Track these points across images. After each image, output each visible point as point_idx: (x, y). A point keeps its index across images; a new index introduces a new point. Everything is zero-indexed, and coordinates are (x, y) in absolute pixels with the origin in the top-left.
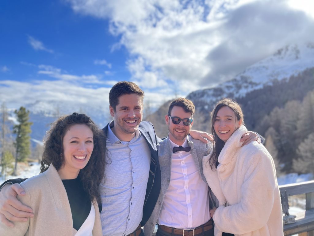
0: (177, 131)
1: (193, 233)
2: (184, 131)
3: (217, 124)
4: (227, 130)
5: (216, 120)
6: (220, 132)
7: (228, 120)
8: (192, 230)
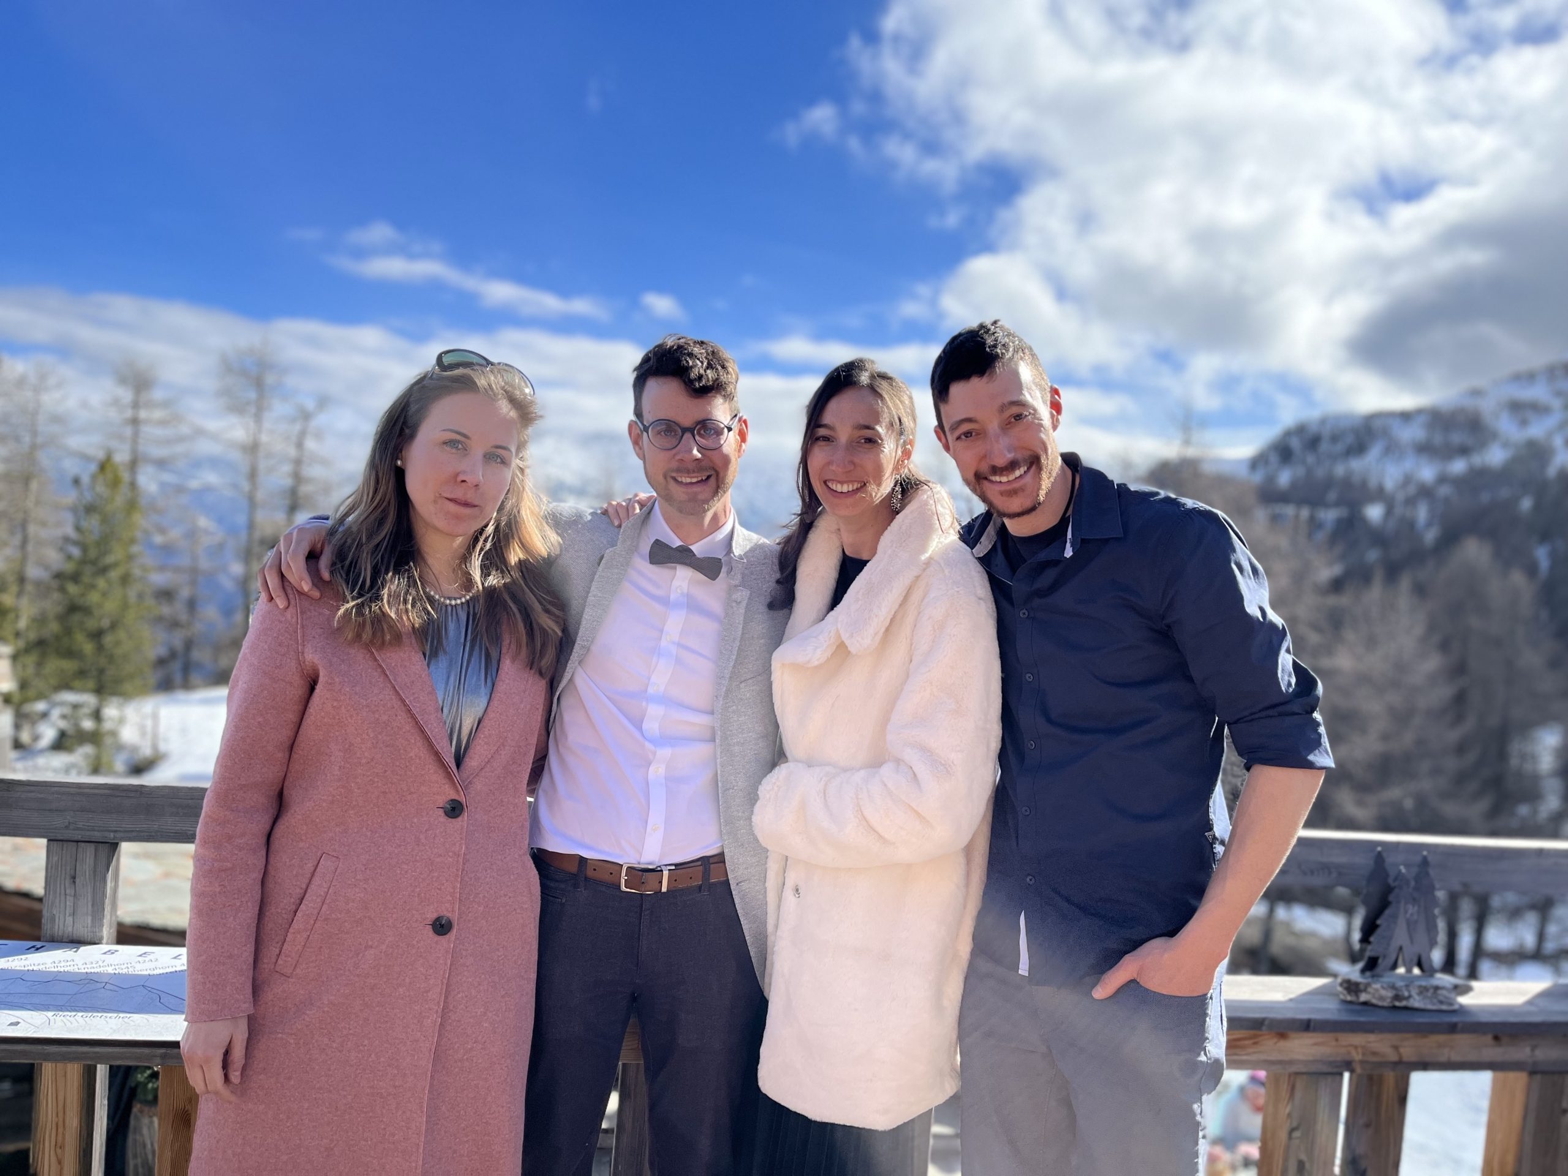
0: (680, 479)
1: (661, 882)
2: (709, 474)
3: (819, 456)
4: (856, 481)
5: (818, 439)
6: (830, 484)
7: (863, 441)
8: (659, 869)
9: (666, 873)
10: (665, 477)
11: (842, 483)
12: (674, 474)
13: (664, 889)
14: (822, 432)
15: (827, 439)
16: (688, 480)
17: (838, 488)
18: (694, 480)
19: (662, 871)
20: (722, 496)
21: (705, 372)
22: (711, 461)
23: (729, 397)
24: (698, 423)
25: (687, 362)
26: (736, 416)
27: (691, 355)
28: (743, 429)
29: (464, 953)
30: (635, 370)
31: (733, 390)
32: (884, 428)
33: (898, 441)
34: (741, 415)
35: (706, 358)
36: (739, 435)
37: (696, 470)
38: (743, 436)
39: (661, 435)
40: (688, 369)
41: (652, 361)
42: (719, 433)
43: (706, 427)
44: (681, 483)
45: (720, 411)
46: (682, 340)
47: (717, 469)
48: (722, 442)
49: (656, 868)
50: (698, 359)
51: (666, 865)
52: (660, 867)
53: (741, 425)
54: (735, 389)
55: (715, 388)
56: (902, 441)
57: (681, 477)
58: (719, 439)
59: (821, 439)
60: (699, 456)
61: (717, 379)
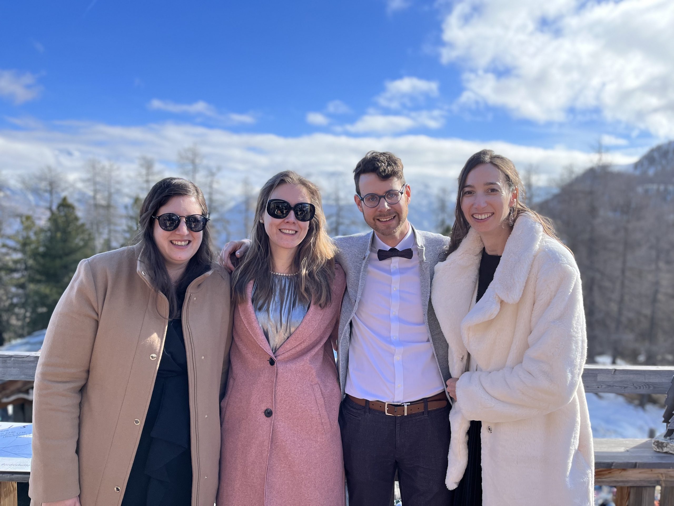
1: (404, 411)
2: (394, 215)
3: (467, 202)
4: (489, 213)
5: (465, 193)
6: (475, 216)
7: (490, 191)
8: (403, 405)
9: (406, 407)
10: (374, 219)
11: (481, 214)
12: (378, 218)
13: (406, 414)
14: (467, 189)
15: (470, 193)
16: (385, 220)
17: (480, 217)
18: (388, 219)
19: (404, 406)
20: (402, 224)
21: (387, 168)
22: (395, 209)
23: (400, 178)
24: (387, 192)
25: (378, 165)
26: (404, 185)
27: (378, 161)
28: (408, 191)
29: (279, 426)
30: (354, 172)
31: (401, 175)
32: (501, 183)
33: (509, 189)
34: (406, 184)
35: (387, 161)
36: (406, 194)
37: (388, 214)
38: (408, 194)
39: (370, 201)
40: (378, 168)
41: (361, 167)
42: (397, 195)
43: (391, 194)
44: (382, 221)
45: (397, 185)
46: (374, 154)
47: (398, 212)
48: (399, 200)
49: (401, 404)
50: (383, 162)
51: (406, 403)
52: (403, 403)
53: (407, 189)
54: (402, 174)
55: (394, 174)
56: (512, 189)
57: (382, 219)
58: (398, 198)
59: (467, 193)
60: (388, 208)
61: (393, 170)
